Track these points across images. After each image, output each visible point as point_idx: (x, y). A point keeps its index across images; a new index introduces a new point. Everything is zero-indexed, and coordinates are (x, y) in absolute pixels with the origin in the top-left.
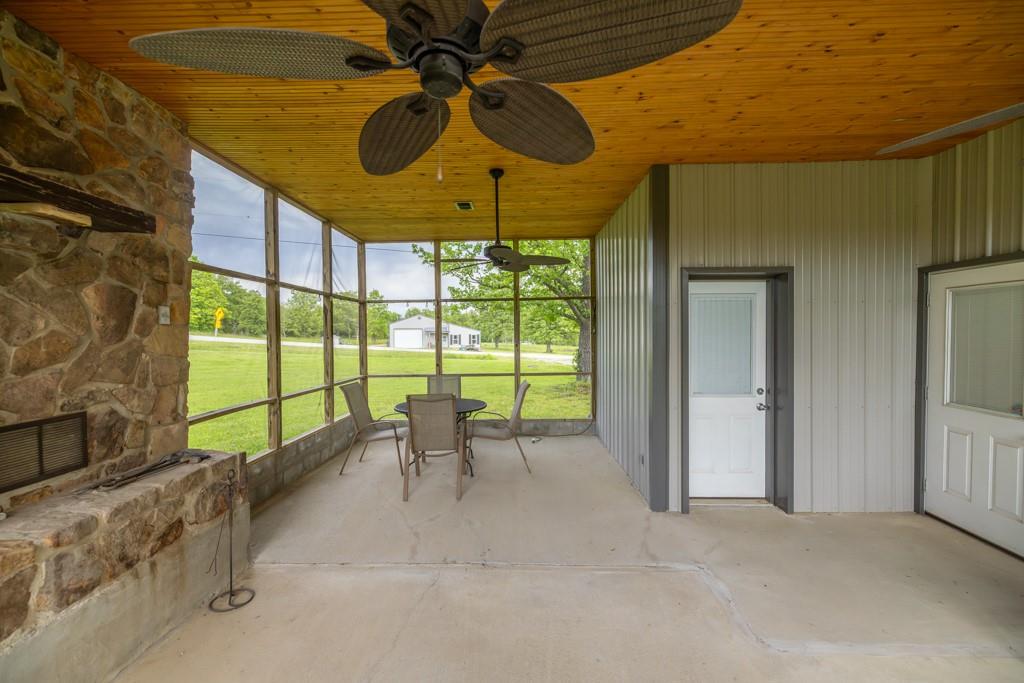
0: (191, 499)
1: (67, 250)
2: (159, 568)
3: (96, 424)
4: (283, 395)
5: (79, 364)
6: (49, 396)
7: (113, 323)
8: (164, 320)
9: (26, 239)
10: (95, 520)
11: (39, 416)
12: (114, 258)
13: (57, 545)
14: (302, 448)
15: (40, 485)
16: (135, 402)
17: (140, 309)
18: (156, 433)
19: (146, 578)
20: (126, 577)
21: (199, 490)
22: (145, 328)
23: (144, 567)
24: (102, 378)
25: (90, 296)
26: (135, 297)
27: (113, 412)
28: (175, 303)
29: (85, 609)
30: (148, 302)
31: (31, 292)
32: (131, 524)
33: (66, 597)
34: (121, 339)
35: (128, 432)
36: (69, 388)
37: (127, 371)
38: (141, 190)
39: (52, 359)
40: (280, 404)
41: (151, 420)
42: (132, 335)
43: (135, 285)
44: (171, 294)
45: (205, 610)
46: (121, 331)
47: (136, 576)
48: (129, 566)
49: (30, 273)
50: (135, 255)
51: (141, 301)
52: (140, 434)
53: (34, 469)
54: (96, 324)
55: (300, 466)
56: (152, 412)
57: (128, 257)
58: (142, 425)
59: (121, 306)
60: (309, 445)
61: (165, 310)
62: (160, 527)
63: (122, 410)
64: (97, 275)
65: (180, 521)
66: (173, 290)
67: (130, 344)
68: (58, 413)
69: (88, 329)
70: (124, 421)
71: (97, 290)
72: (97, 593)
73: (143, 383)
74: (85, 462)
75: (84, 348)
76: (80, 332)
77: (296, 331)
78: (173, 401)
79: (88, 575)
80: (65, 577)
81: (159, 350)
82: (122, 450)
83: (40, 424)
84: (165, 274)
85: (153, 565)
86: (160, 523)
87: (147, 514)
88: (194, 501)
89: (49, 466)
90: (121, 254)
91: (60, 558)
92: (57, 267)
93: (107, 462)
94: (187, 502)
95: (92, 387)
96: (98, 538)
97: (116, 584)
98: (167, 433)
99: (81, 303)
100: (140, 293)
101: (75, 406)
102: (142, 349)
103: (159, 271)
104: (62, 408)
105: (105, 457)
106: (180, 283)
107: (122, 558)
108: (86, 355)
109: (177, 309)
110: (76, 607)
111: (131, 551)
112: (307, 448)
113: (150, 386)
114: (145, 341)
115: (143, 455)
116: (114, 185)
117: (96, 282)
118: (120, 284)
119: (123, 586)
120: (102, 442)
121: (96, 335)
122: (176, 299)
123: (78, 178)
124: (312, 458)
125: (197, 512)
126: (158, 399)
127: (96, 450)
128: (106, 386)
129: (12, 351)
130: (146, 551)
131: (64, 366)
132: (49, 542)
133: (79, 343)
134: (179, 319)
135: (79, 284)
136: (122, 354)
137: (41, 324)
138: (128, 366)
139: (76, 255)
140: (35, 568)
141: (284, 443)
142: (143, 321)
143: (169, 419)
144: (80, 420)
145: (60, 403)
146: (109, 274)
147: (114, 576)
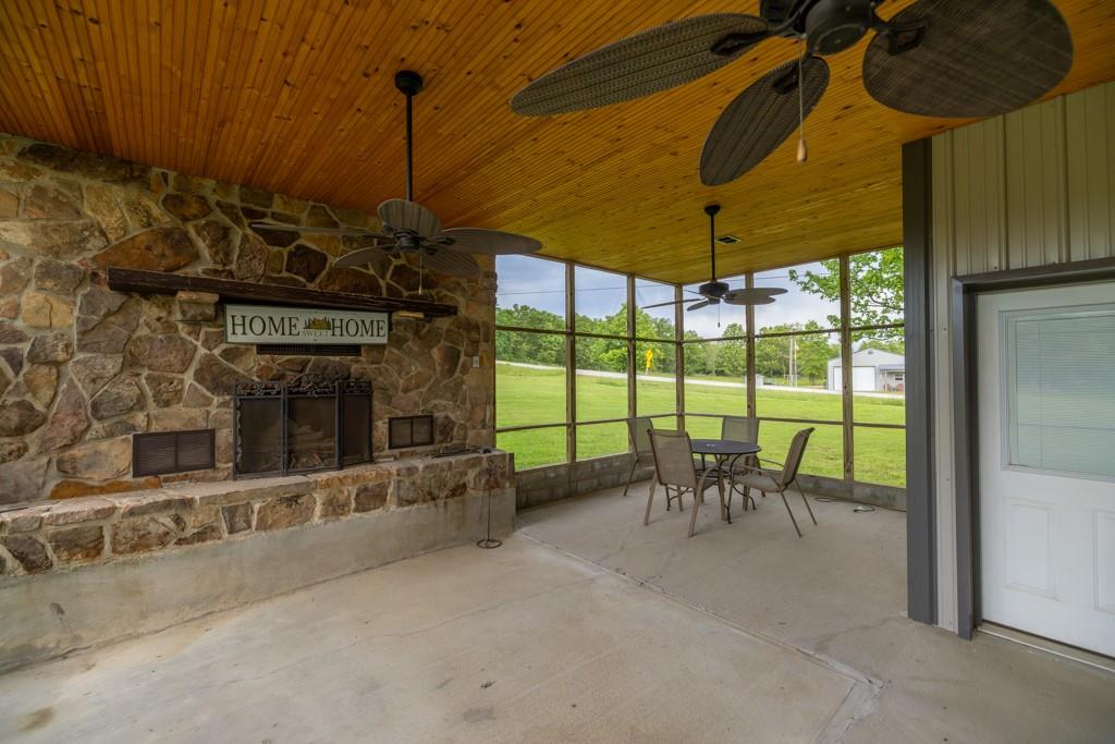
0: (471, 474)
1: (426, 329)
2: (449, 507)
3: (439, 422)
4: (577, 421)
5: (429, 389)
6: (416, 404)
7: (447, 367)
8: (476, 365)
9: (402, 328)
10: (416, 468)
11: (411, 415)
12: (448, 331)
13: (398, 475)
14: (597, 466)
15: (412, 449)
16: (459, 413)
17: (463, 358)
18: (471, 433)
19: (441, 510)
20: (431, 503)
21: (478, 469)
22: (465, 370)
23: (441, 502)
24: (441, 397)
25: (436, 353)
26: (459, 352)
27: (447, 417)
28: (484, 355)
29: (409, 511)
30: (466, 355)
31: (410, 352)
32: (434, 477)
33: (403, 502)
34: (451, 376)
35: (455, 429)
36: (425, 402)
37: (454, 395)
38: (464, 289)
39: (418, 386)
40: (575, 428)
41: (468, 425)
42: (458, 373)
43: (458, 344)
44: (481, 348)
45: (475, 544)
46: (451, 372)
47: (436, 506)
48: (434, 499)
49: (410, 343)
50: (459, 328)
51: (462, 354)
52: (461, 432)
53: (409, 442)
54: (438, 368)
55: (595, 482)
56: (468, 420)
57: (456, 330)
58: (463, 427)
59: (452, 358)
60: (605, 465)
61: (476, 359)
62: (451, 484)
63: (452, 417)
64: (439, 341)
65: (464, 485)
66: (483, 346)
67: (455, 380)
68: (420, 414)
69: (434, 370)
70: (454, 424)
71: (439, 350)
72: (416, 506)
73: (463, 403)
74: (431, 442)
75: (432, 381)
76: (431, 372)
77: (727, 371)
78: (482, 414)
79: (411, 495)
80: (402, 492)
81: (473, 383)
82: (452, 440)
83: (412, 418)
84: (477, 336)
85: (445, 503)
86: (451, 482)
87: (444, 474)
88: (473, 475)
89: (416, 440)
90: (452, 328)
91: (399, 482)
92: (420, 339)
93: (444, 445)
94: (469, 474)
95: (436, 402)
96: (417, 478)
97: (425, 506)
98: (478, 434)
99: (431, 357)
100: (462, 349)
101: (428, 411)
102: (462, 382)
103: (474, 335)
104: (423, 411)
105: (441, 442)
106: (486, 341)
107: (430, 493)
108: (433, 385)
109: (485, 359)
110: (406, 509)
111: (436, 492)
112: (602, 468)
113: (468, 405)
114: (465, 377)
115: (464, 444)
116: (449, 290)
117: (439, 345)
118: (450, 345)
119: (429, 508)
120: (441, 433)
121: (439, 375)
122: (484, 351)
123: (431, 291)
124: (609, 477)
125: (475, 483)
126: (472, 411)
127: (438, 437)
128: (443, 402)
129: (401, 381)
130: (443, 495)
131: (423, 390)
132: (395, 472)
133: (430, 377)
134: (487, 364)
135: (431, 347)
136: (452, 385)
137: (413, 368)
138: (455, 392)
139: (429, 331)
140: (389, 483)
141: (578, 460)
142: (464, 366)
143: (480, 426)
144: (430, 419)
145: (421, 408)
146: (445, 340)
147: (424, 501)
